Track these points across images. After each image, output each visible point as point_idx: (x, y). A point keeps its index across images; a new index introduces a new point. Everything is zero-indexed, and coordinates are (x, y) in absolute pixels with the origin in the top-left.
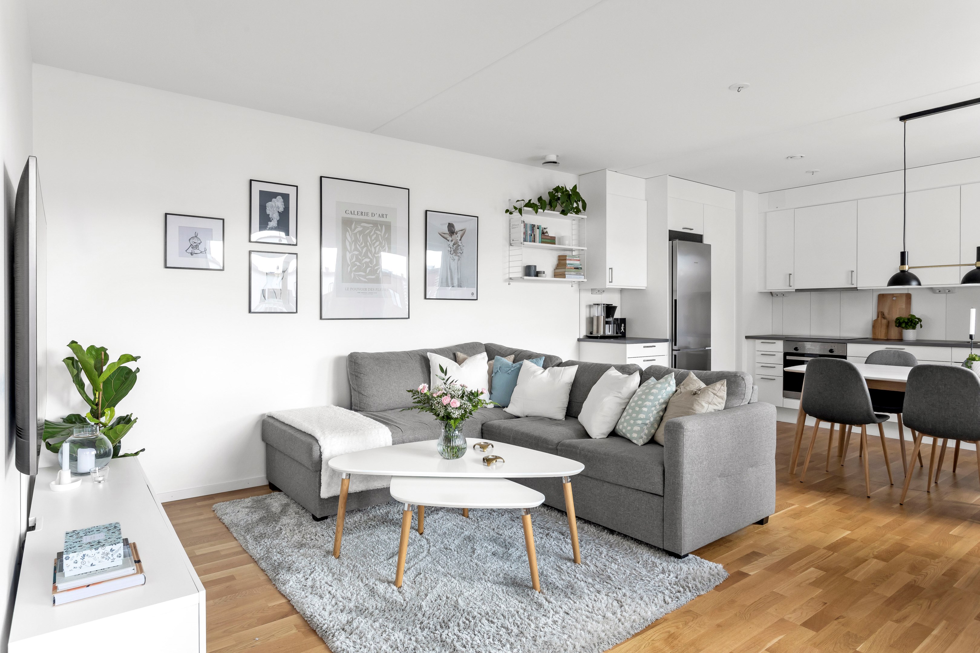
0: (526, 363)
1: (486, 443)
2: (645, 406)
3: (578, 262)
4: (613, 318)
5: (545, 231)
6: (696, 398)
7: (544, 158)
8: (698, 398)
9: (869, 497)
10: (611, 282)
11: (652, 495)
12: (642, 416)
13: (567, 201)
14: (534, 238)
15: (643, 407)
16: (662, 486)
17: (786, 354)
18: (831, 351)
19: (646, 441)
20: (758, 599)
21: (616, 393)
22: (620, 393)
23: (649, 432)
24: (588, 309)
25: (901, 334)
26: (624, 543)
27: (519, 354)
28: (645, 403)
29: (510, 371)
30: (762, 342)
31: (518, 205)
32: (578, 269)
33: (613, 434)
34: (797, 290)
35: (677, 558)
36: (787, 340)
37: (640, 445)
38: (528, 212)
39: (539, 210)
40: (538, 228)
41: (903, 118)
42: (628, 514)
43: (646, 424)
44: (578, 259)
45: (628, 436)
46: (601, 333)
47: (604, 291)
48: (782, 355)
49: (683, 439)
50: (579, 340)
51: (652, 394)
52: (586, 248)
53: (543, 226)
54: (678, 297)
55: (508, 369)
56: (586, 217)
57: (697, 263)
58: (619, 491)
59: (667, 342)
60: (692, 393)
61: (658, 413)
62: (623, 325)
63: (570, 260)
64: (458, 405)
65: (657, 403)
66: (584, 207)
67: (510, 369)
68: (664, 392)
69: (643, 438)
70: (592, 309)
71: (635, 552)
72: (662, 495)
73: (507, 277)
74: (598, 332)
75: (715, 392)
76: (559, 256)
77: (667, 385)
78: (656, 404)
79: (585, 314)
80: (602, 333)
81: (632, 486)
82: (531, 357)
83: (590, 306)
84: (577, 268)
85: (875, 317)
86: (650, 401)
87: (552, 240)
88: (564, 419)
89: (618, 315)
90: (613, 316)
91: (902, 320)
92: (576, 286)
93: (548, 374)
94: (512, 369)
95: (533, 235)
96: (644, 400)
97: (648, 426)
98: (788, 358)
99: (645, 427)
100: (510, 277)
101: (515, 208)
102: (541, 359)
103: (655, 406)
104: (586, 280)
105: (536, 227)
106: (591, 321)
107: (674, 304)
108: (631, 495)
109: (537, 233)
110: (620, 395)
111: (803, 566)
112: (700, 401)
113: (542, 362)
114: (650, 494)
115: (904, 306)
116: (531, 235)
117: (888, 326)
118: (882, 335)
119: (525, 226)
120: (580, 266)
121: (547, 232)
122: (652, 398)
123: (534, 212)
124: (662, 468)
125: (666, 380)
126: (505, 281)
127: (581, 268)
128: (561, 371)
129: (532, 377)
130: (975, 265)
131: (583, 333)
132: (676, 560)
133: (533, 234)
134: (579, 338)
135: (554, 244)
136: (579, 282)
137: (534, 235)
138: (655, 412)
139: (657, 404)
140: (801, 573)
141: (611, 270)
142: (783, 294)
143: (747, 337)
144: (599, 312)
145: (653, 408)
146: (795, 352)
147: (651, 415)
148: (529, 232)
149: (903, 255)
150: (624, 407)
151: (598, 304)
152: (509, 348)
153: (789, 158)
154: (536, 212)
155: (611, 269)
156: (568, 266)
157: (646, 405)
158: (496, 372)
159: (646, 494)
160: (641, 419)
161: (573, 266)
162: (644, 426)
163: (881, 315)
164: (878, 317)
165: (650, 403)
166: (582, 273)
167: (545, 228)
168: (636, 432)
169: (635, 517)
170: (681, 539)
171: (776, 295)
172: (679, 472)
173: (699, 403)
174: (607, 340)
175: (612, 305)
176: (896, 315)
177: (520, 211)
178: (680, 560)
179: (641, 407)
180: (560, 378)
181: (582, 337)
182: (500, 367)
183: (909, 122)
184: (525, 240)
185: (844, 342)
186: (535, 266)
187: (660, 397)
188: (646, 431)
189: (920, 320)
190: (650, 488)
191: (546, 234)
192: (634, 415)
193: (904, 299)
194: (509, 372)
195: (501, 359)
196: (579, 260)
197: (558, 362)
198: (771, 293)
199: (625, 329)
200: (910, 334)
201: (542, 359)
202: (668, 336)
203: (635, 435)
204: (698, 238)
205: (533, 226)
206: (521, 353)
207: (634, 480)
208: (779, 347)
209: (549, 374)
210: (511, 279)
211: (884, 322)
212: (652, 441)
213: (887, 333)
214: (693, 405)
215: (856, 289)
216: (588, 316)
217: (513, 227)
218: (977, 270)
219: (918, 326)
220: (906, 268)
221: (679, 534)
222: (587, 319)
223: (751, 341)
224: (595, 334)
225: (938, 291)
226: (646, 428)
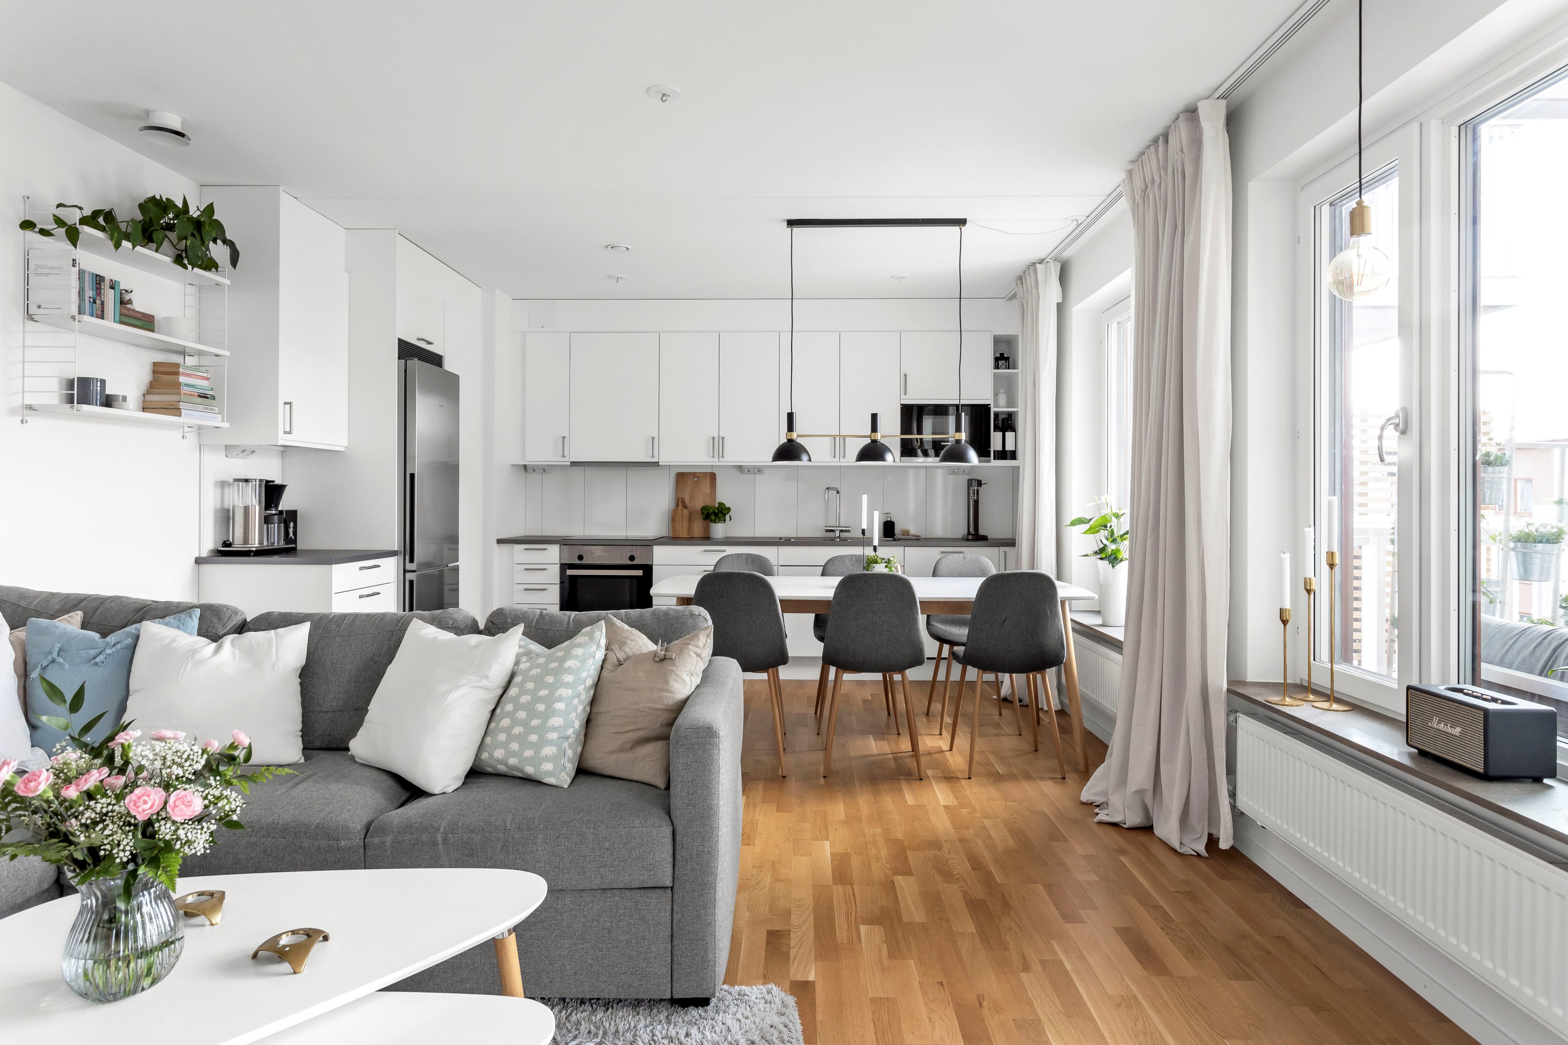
0: (151, 629)
2: (560, 699)
3: (205, 383)
4: (277, 510)
5: (127, 297)
6: (670, 668)
7: (147, 113)
8: (674, 668)
10: (290, 433)
11: (642, 892)
12: (556, 721)
13: (193, 235)
14: (103, 311)
15: (555, 701)
16: (670, 866)
17: (563, 567)
18: (632, 558)
19: (573, 775)
21: (475, 678)
22: (487, 677)
23: (575, 752)
24: (219, 491)
25: (707, 529)
26: (574, 1018)
27: (97, 609)
28: (558, 693)
29: (101, 658)
30: (526, 549)
31: (73, 217)
32: (207, 398)
33: (475, 774)
34: (574, 464)
35: (702, 1007)
36: (564, 542)
37: (566, 786)
38: (93, 245)
39: (125, 243)
40: (112, 288)
41: (791, 224)
42: (583, 949)
43: (567, 738)
44: (205, 375)
45: (530, 770)
46: (255, 543)
47: (253, 452)
48: (557, 569)
49: (718, 758)
50: (199, 561)
51: (569, 671)
52: (226, 353)
53: (123, 286)
54: (417, 467)
55: (93, 652)
56: (227, 282)
57: (443, 406)
58: (557, 904)
59: (395, 556)
60: (657, 659)
61: (584, 708)
62: (292, 524)
63: (188, 375)
65: (581, 688)
66: (234, 259)
67: (97, 651)
68: (591, 663)
69: (567, 770)
70: (226, 491)
71: (613, 1029)
72: (669, 883)
73: (17, 401)
74: (246, 541)
75: (698, 651)
76: (155, 364)
77: (594, 648)
78: (579, 690)
79: (211, 502)
80: (257, 542)
81: (597, 883)
82: (145, 613)
83: (223, 484)
84: (204, 396)
86: (567, 685)
87: (146, 322)
88: (302, 760)
89: (285, 504)
90: (277, 506)
91: (712, 509)
92: (192, 437)
93: (234, 654)
94: (108, 651)
95: (98, 302)
96: (553, 688)
97: (570, 740)
98: (570, 572)
99: (566, 745)
100: (28, 402)
101: (59, 222)
102: (190, 617)
103: (578, 696)
104: (226, 425)
105: (107, 283)
106: (225, 517)
107: (409, 483)
108: (590, 905)
109: (110, 297)
110: (485, 683)
112: (679, 673)
113: (195, 623)
114: (636, 891)
115: (708, 491)
116: (94, 302)
117: (690, 519)
118: (683, 533)
119: (81, 274)
120: (211, 393)
121: (130, 302)
122: (569, 678)
123: (110, 244)
124: (671, 828)
125: (591, 638)
126: (12, 412)
127: (213, 398)
128: (270, 641)
129: (190, 665)
130: (870, 437)
131: (209, 543)
132: (701, 1010)
133: (98, 298)
134: (197, 556)
135: (152, 330)
136: (200, 428)
137: (102, 304)
138: (580, 708)
139: (582, 690)
140: (860, 942)
141: (288, 406)
142: (544, 469)
143: (500, 541)
144: (253, 499)
145: (576, 701)
146: (578, 562)
147: (573, 715)
148: (89, 293)
149: (790, 416)
150: (492, 707)
151: (246, 481)
152: (53, 595)
153: (609, 248)
154: (117, 246)
155: (290, 403)
156: (185, 388)
157: (560, 696)
158: (45, 664)
159: (628, 893)
160: (554, 729)
161: (195, 390)
162: (563, 743)
163: (680, 503)
164: (677, 505)
165: (570, 692)
166: (217, 409)
167: (126, 291)
168: (548, 759)
169: (602, 951)
170: (715, 965)
171: (532, 471)
172: (711, 828)
173: (677, 676)
174: (276, 558)
175: (274, 482)
176: (698, 504)
177: (73, 236)
178: (709, 1007)
179: (549, 701)
180: (274, 660)
181: (204, 554)
182: (60, 650)
183: (799, 231)
184: (81, 312)
185: (648, 544)
186: (103, 382)
187: (584, 675)
188: (570, 753)
189: (729, 509)
190: (640, 878)
191: (129, 306)
192: (535, 722)
193: (708, 480)
194: (97, 660)
195: (57, 627)
196: (207, 379)
197: (236, 620)
198: (526, 466)
199: (295, 533)
200: (719, 530)
201: (194, 617)
202: (394, 542)
203: (548, 766)
204: (436, 360)
205: (99, 280)
206: (102, 603)
207: (602, 870)
208: (553, 555)
209: (237, 652)
210: (30, 408)
211: (686, 512)
212: (582, 771)
213: (690, 529)
214: (667, 682)
215: (656, 464)
216: (218, 506)
217: (40, 271)
218: (873, 444)
219: (728, 517)
220: (794, 436)
221: (711, 956)
222: (216, 511)
223: (506, 547)
224: (238, 545)
225: (747, 470)
226: (567, 747)
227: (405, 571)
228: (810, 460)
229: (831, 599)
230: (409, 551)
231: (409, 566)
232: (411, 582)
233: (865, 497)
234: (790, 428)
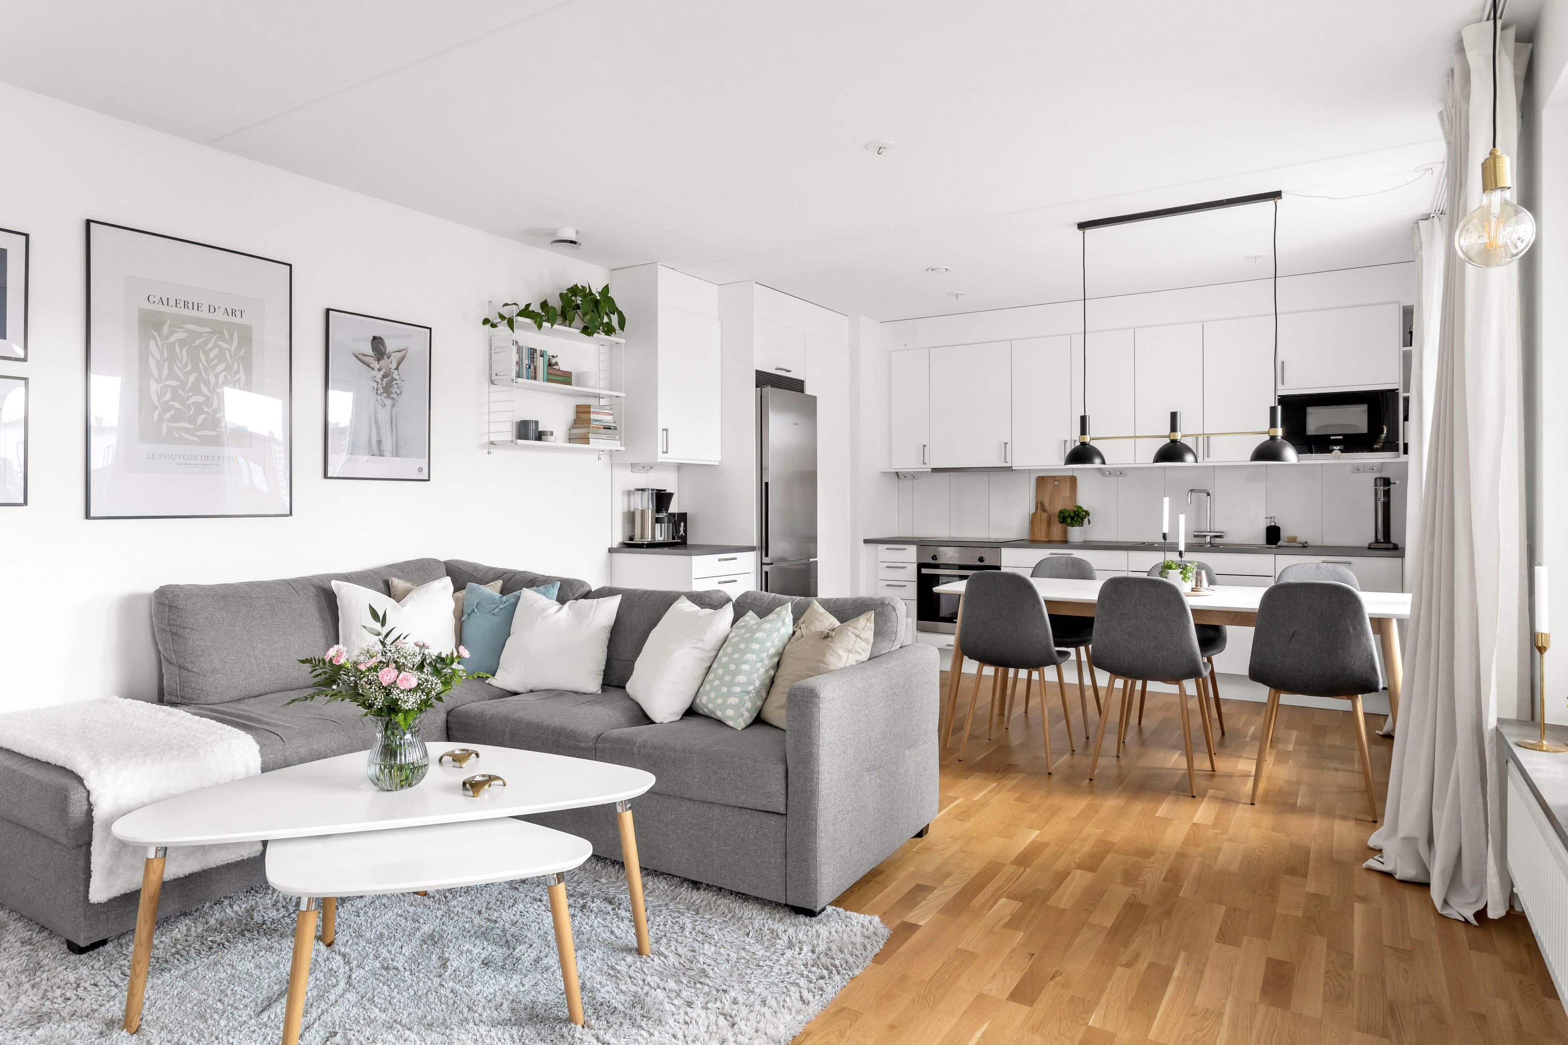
0: (528, 594)
1: (463, 750)
2: (746, 662)
3: (610, 418)
4: (667, 513)
5: (554, 361)
6: (829, 644)
7: (554, 233)
8: (833, 644)
9: (1050, 774)
10: (666, 452)
11: (766, 814)
12: (741, 679)
13: (593, 311)
14: (535, 373)
15: (743, 663)
16: (784, 797)
17: (920, 566)
18: (981, 559)
19: (749, 721)
20: (939, 966)
21: (695, 641)
22: (702, 640)
23: (754, 704)
24: (626, 498)
25: (1065, 533)
26: (719, 902)
27: (510, 579)
28: (746, 657)
29: (497, 610)
30: (887, 549)
31: (506, 312)
32: (610, 429)
33: (691, 712)
34: (934, 470)
35: (810, 917)
36: (922, 544)
37: (739, 729)
38: (524, 327)
39: (545, 324)
40: (542, 356)
41: (1083, 226)
42: (726, 850)
43: (749, 693)
44: (610, 412)
45: (719, 714)
46: (649, 539)
47: (651, 467)
48: (914, 567)
49: (818, 715)
50: (611, 550)
51: (757, 641)
52: (623, 395)
53: (550, 353)
54: (771, 477)
55: (493, 606)
56: (622, 341)
57: (798, 424)
58: (709, 813)
59: (754, 551)
60: (822, 636)
61: (767, 671)
62: (682, 524)
63: (597, 413)
64: (414, 683)
65: (764, 655)
66: (622, 324)
67: (495, 606)
68: (775, 636)
69: (745, 717)
70: (632, 498)
71: (740, 915)
72: (784, 813)
73: (485, 439)
74: (642, 536)
75: (857, 632)
76: (578, 406)
77: (780, 624)
78: (763, 657)
79: (620, 506)
80: (650, 538)
81: (732, 801)
82: (534, 583)
83: (629, 493)
84: (607, 428)
85: (1033, 510)
86: (753, 652)
87: (566, 378)
88: (600, 692)
89: (674, 508)
90: (667, 510)
91: (1068, 513)
92: (605, 458)
93: (568, 613)
94: (501, 606)
95: (532, 367)
96: (743, 652)
97: (751, 695)
98: (924, 571)
99: (747, 698)
100: (491, 440)
101: (502, 317)
102: (553, 587)
103: (762, 661)
104: (623, 449)
105: (538, 352)
106: (630, 517)
107: (764, 490)
108: (731, 818)
109: (540, 363)
110: (701, 645)
111: (990, 897)
112: (835, 649)
113: (555, 591)
114: (762, 813)
115: (1068, 494)
116: (530, 368)
117: (1049, 522)
118: (1042, 537)
119: (519, 350)
120: (614, 425)
121: (556, 364)
122: (756, 646)
123: (535, 326)
124: (784, 767)
125: (779, 616)
126: (482, 446)
127: (615, 428)
128: (592, 606)
129: (540, 618)
130: (1169, 437)
131: (619, 538)
132: (807, 920)
133: (532, 364)
134: (610, 547)
135: (570, 384)
136: (611, 451)
137: (535, 368)
138: (762, 671)
139: (765, 657)
140: (990, 909)
141: (665, 432)
142: (914, 476)
143: (866, 541)
144: (645, 504)
145: (759, 665)
146: (933, 562)
147: (755, 676)
148: (526, 362)
149: (1083, 419)
150: (708, 665)
151: (643, 490)
152: (492, 568)
153: (930, 271)
154: (540, 327)
155: (666, 430)
156: (594, 423)
157: (747, 659)
158: (469, 613)
159: (756, 813)
160: (739, 684)
161: (601, 423)
162: (745, 696)
163: (1040, 506)
164: (1037, 509)
165: (754, 657)
166: (617, 437)
167: (553, 356)
168: (731, 707)
169: (738, 855)
170: (816, 884)
171: (903, 477)
172: (812, 771)
173: (833, 651)
174: (657, 550)
175: (665, 490)
176: (1058, 507)
177: (511, 324)
178: (814, 919)
179: (738, 663)
180: (591, 620)
181: (615, 545)
182: (478, 604)
183: (1090, 232)
184: (519, 375)
185: (997, 545)
186: (537, 423)
187: (769, 644)
188: (749, 705)
189: (1087, 513)
190: (762, 804)
191: (555, 367)
192: (728, 678)
193: (1068, 483)
194: (495, 612)
195: (480, 589)
196: (611, 414)
197: (584, 590)
198: (897, 473)
199: (685, 531)
200: (1076, 533)
201: (555, 587)
202: (755, 541)
203: (730, 713)
204: (797, 386)
205: (533, 351)
206: (514, 576)
207: (736, 791)
208: (910, 555)
209: (571, 613)
210: (492, 443)
211: (1045, 516)
212: (759, 720)
213: (1048, 532)
214: (824, 656)
215: (1010, 469)
216: (626, 510)
217: (497, 350)
218: (1171, 444)
219: (1086, 521)
220: (1087, 439)
221: (812, 875)
222: (624, 514)
223: (872, 546)
224: (637, 540)
225: (1108, 473)
226: (747, 700)
227: (762, 564)
228: (1104, 463)
229: (1096, 602)
230: (764, 547)
231: (766, 560)
232: (767, 573)
233: (1166, 500)
234: (1083, 432)
